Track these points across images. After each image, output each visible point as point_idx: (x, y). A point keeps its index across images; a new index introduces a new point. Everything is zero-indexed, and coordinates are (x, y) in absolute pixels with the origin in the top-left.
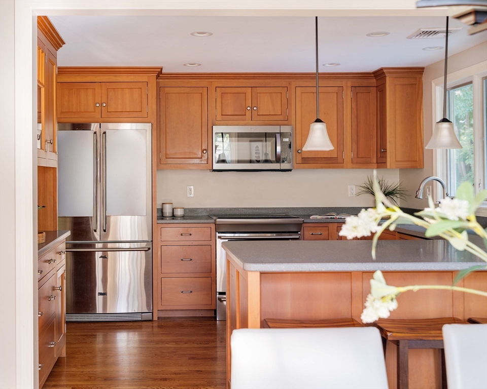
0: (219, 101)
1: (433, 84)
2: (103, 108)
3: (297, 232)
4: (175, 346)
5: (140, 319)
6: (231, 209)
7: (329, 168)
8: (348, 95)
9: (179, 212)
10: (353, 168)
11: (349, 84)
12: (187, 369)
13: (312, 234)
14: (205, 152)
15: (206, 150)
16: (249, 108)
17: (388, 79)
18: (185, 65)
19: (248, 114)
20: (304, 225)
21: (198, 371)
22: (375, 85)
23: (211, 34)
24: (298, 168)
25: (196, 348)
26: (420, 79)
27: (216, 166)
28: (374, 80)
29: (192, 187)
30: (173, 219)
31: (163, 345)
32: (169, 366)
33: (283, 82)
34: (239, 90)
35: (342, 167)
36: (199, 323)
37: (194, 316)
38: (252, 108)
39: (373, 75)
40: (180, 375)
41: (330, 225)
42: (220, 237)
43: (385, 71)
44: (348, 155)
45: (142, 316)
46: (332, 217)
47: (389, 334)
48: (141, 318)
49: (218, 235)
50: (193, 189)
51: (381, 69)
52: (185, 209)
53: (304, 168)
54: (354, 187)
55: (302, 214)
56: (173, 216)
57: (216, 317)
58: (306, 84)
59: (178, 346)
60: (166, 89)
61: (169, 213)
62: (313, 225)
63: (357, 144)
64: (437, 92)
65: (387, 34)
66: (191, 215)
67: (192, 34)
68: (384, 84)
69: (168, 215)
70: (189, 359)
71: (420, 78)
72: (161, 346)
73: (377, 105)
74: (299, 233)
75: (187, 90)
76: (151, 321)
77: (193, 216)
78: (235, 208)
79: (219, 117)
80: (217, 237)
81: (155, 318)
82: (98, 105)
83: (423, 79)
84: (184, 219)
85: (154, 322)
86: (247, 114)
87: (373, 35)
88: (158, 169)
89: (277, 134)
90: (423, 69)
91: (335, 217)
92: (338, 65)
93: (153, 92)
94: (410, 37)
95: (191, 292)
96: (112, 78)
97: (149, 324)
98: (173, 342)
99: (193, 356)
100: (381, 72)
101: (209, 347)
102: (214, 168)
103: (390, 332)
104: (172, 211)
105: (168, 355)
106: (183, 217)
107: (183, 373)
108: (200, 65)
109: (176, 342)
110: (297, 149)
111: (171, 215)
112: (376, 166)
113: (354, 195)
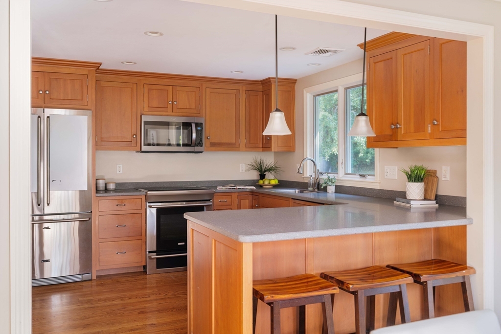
0: (146, 95)
1: (305, 92)
2: (46, 96)
3: (209, 200)
4: (121, 302)
5: (81, 280)
7: (230, 150)
8: (243, 97)
9: (112, 186)
10: (246, 151)
11: (244, 88)
12: (141, 324)
14: (134, 136)
15: (135, 135)
16: (170, 103)
17: (273, 86)
18: (122, 63)
19: (170, 107)
20: (215, 194)
21: (152, 324)
22: (262, 90)
23: (161, 34)
24: (207, 151)
25: (141, 302)
26: (294, 87)
27: (144, 148)
28: (261, 87)
29: (121, 166)
30: (106, 192)
31: (111, 303)
32: (124, 323)
33: (197, 84)
34: (162, 87)
35: (239, 150)
36: (134, 279)
37: (127, 272)
38: (173, 103)
40: (138, 331)
41: (233, 194)
42: (150, 207)
43: (271, 80)
44: (243, 141)
45: (82, 277)
46: (234, 188)
47: (351, 286)
48: (82, 278)
49: (148, 204)
50: (121, 168)
51: (269, 78)
52: (116, 183)
53: (212, 151)
54: (244, 165)
56: (106, 190)
57: (146, 272)
59: (124, 302)
60: (102, 83)
61: (102, 187)
62: (221, 194)
64: (308, 98)
65: (294, 49)
66: (121, 188)
67: (146, 33)
68: (270, 90)
69: (101, 189)
70: (139, 313)
72: (109, 303)
73: (263, 104)
74: (211, 201)
75: (120, 84)
76: (91, 280)
77: (122, 189)
78: (156, 182)
79: (146, 109)
80: (147, 206)
81: (94, 278)
82: (41, 92)
84: (116, 192)
85: (93, 281)
86: (168, 107)
87: (283, 50)
88: (97, 149)
89: (192, 124)
91: (236, 188)
92: (242, 72)
93: (92, 84)
94: (306, 54)
95: (125, 253)
96: (55, 69)
97: (89, 283)
98: (119, 298)
99: (141, 310)
100: (268, 80)
101: (151, 300)
102: (142, 150)
103: (351, 284)
104: (104, 185)
105: (118, 312)
106: (115, 190)
107: (140, 329)
108: (135, 63)
109: (122, 298)
110: (207, 136)
111: (104, 189)
112: (261, 149)
113: (244, 171)
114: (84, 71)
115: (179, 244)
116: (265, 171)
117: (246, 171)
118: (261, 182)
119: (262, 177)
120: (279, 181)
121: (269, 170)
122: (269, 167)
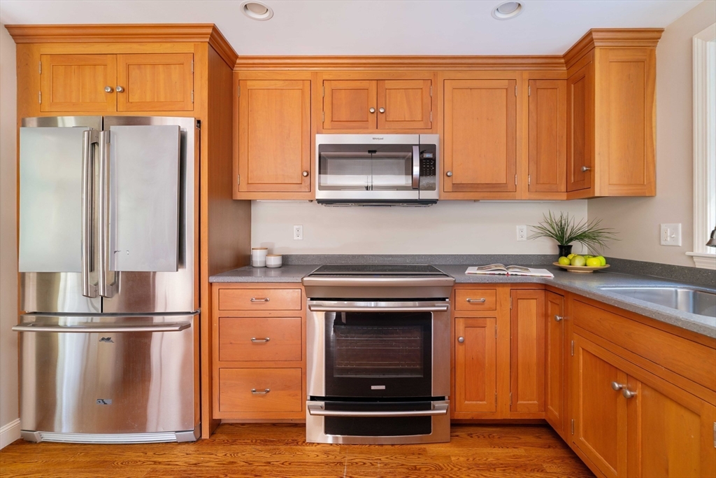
0: (328, 100)
2: (120, 97)
3: (444, 299)
5: (175, 440)
6: (354, 256)
7: (494, 198)
8: (523, 92)
9: (273, 261)
10: (530, 199)
11: (526, 76)
13: (469, 301)
14: (306, 174)
15: (307, 172)
16: (372, 111)
17: (597, 52)
19: (372, 118)
20: (456, 287)
22: (566, 77)
24: (447, 199)
26: (653, 52)
27: (321, 194)
28: (564, 70)
29: (300, 226)
33: (425, 73)
34: (358, 84)
35: (513, 198)
38: (378, 111)
39: (563, 61)
41: (499, 288)
43: (594, 36)
44: (523, 179)
46: (502, 272)
48: (177, 438)
53: (456, 198)
54: (524, 227)
55: (452, 263)
56: (266, 268)
58: (459, 75)
60: (249, 83)
61: (260, 261)
62: (472, 287)
63: (537, 163)
66: (301, 263)
68: (588, 64)
69: (259, 265)
71: (652, 50)
74: (447, 300)
75: (279, 84)
78: (359, 256)
79: (328, 125)
81: (206, 435)
82: (109, 90)
83: (657, 52)
86: (369, 120)
89: (414, 147)
90: (660, 31)
91: (506, 273)
93: (201, 69)
102: (317, 198)
106: (281, 268)
110: (446, 170)
111: (263, 266)
112: (564, 196)
113: (524, 239)
114: (186, 47)
115: (373, 388)
116: (571, 240)
117: (528, 238)
118: (564, 262)
119: (565, 250)
120: (608, 260)
121: (582, 237)
122: (580, 232)
